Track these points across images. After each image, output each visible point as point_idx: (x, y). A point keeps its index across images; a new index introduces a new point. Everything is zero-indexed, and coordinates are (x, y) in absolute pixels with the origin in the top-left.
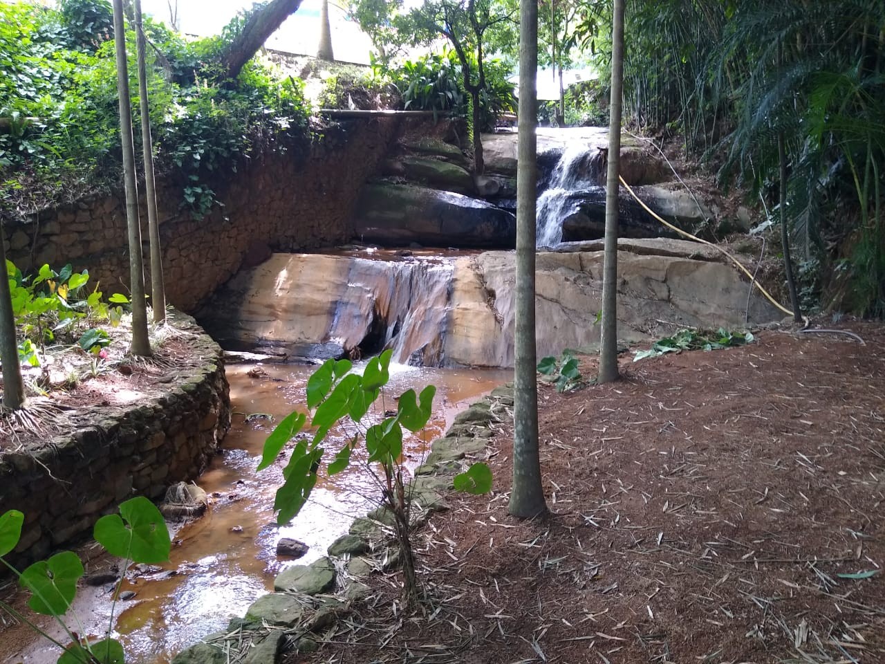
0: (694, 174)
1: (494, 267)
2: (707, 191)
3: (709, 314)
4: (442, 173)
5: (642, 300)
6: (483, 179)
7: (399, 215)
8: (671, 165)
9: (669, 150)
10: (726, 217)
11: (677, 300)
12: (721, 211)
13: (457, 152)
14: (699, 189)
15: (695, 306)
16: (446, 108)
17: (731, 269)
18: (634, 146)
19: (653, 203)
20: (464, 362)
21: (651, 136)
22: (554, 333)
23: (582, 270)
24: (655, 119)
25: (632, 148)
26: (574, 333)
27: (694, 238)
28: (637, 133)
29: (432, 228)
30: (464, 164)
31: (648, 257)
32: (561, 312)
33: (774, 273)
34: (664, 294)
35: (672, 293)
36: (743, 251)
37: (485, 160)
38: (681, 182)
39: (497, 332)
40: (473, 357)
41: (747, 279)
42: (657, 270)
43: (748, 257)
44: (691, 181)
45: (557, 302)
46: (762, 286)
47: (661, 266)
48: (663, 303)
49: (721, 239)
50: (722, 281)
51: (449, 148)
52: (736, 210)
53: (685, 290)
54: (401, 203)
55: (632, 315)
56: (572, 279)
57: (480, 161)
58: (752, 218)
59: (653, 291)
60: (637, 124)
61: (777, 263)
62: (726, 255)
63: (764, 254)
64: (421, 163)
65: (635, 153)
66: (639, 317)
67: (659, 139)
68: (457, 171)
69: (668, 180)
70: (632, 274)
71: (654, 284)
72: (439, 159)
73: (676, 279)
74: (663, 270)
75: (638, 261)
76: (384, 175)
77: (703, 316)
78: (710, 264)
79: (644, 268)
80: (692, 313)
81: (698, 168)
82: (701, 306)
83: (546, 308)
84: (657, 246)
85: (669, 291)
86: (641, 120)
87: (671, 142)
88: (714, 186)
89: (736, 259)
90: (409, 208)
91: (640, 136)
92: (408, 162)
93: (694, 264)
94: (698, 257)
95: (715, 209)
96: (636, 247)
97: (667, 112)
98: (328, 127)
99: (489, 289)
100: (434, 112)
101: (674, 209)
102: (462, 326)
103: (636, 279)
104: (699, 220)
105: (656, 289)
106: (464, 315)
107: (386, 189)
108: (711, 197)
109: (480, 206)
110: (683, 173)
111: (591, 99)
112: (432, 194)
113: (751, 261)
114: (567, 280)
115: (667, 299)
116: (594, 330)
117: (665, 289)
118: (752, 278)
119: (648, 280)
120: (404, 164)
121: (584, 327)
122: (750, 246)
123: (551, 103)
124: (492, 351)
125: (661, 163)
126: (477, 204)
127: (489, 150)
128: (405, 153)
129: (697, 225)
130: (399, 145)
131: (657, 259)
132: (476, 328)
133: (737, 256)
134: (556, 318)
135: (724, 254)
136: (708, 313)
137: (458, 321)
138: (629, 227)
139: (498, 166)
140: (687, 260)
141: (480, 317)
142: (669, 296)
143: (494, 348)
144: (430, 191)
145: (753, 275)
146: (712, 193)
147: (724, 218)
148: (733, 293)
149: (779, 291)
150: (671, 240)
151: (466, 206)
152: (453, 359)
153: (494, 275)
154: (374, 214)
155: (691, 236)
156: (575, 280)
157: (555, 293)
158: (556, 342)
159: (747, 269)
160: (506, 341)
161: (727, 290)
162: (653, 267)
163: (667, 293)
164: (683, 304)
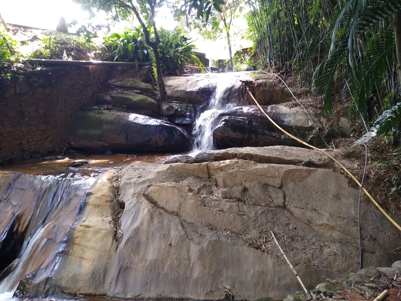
0: (307, 95)
1: (131, 179)
2: (316, 107)
3: (322, 225)
4: (135, 101)
5: (259, 207)
6: (165, 104)
7: (97, 132)
8: (290, 90)
9: (290, 80)
10: (332, 126)
11: (291, 207)
12: (327, 121)
13: (148, 87)
14: (311, 106)
15: (309, 214)
16: (143, 61)
17: (340, 175)
18: (265, 79)
19: (278, 118)
20: (70, 291)
21: (278, 73)
22: (169, 252)
23: (209, 178)
24: (279, 61)
25: (264, 80)
26: (188, 251)
27: (307, 144)
28: (269, 71)
29: (120, 140)
30: (153, 95)
31: (266, 166)
32: (180, 227)
33: (379, 179)
34: (280, 201)
35: (287, 199)
36: (349, 156)
37: (167, 92)
38: (298, 101)
39: (112, 252)
40: (80, 284)
41: (356, 186)
42: (274, 177)
43: (353, 162)
44: (304, 100)
45: (177, 215)
46: (369, 192)
47: (276, 174)
48: (279, 210)
49: (329, 142)
50: (332, 187)
51: (143, 85)
52: (338, 121)
53: (298, 195)
54: (100, 123)
55: (248, 227)
56: (196, 189)
57: (164, 92)
58: (352, 126)
59: (270, 197)
60: (269, 66)
61: (380, 169)
62: (334, 161)
63: (368, 159)
64: (122, 96)
65: (265, 83)
66: (254, 228)
67: (283, 74)
68: (146, 100)
69: (289, 101)
70: (252, 181)
71: (270, 189)
72: (135, 92)
73: (291, 185)
74: (279, 177)
75: (256, 169)
76: (97, 104)
77: (316, 226)
78: (320, 170)
79: (261, 175)
80: (306, 222)
81: (309, 92)
82: (314, 214)
83: (166, 222)
84: (275, 154)
85: (284, 198)
86: (271, 63)
87: (290, 76)
88: (321, 103)
89: (343, 164)
90: (105, 126)
91: (270, 73)
92: (114, 95)
93: (306, 171)
94: (309, 164)
95: (323, 120)
96: (256, 156)
97: (287, 57)
98: (33, 71)
99: (121, 201)
100: (136, 63)
101: (292, 121)
102: (80, 246)
103: (254, 186)
104: (311, 128)
105: (273, 195)
106: (84, 232)
107: (92, 114)
108: (319, 111)
109: (155, 123)
110: (299, 96)
111: (249, 57)
112: (123, 116)
113: (356, 166)
114: (190, 190)
115: (282, 205)
116: (208, 247)
117: (281, 195)
118: (360, 185)
119: (266, 186)
120: (112, 97)
121: (199, 244)
122: (354, 152)
123: (226, 61)
124: (102, 276)
125: (283, 89)
126: (153, 122)
127: (170, 86)
128: (113, 89)
129: (310, 132)
130: (109, 84)
131: (273, 167)
132: (93, 248)
133: (343, 161)
134: (173, 233)
135: (332, 160)
136: (321, 223)
137: (77, 241)
138: (260, 135)
139: (175, 95)
140: (301, 167)
141: (99, 236)
142: (284, 203)
143: (106, 271)
144: (121, 114)
145: (360, 183)
146: (320, 108)
147: (330, 126)
148: (343, 200)
149: (387, 198)
150: (287, 147)
151: (146, 123)
152: (60, 287)
153: (127, 187)
154: (81, 132)
155: (304, 143)
156: (199, 190)
157: (177, 205)
158: (168, 263)
159: (354, 175)
160: (119, 263)
161: (337, 197)
162: (269, 175)
163: (282, 200)
164: (297, 212)
